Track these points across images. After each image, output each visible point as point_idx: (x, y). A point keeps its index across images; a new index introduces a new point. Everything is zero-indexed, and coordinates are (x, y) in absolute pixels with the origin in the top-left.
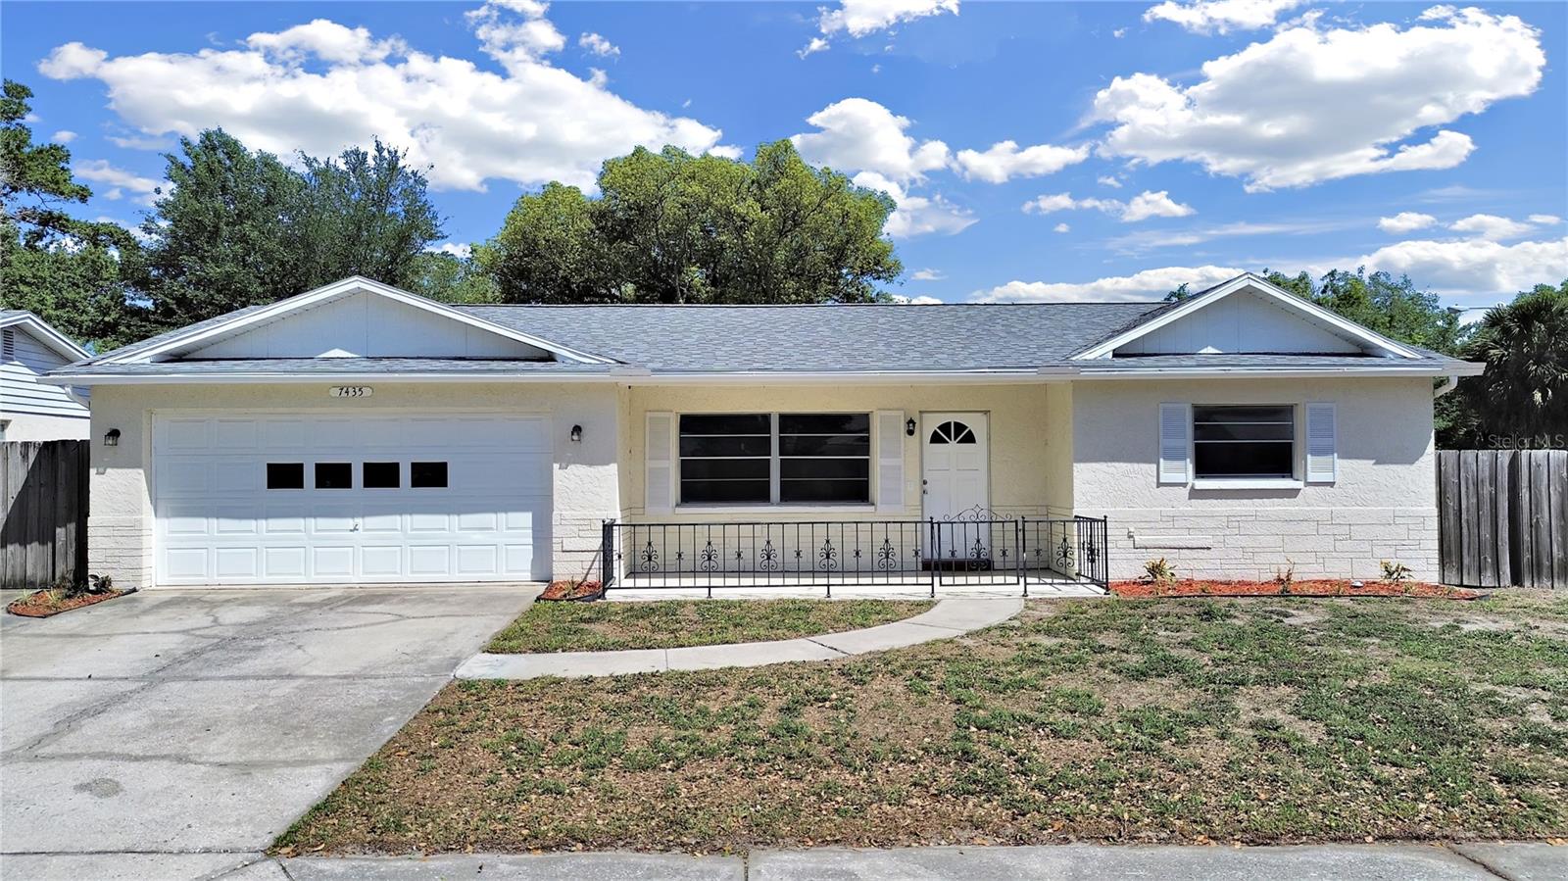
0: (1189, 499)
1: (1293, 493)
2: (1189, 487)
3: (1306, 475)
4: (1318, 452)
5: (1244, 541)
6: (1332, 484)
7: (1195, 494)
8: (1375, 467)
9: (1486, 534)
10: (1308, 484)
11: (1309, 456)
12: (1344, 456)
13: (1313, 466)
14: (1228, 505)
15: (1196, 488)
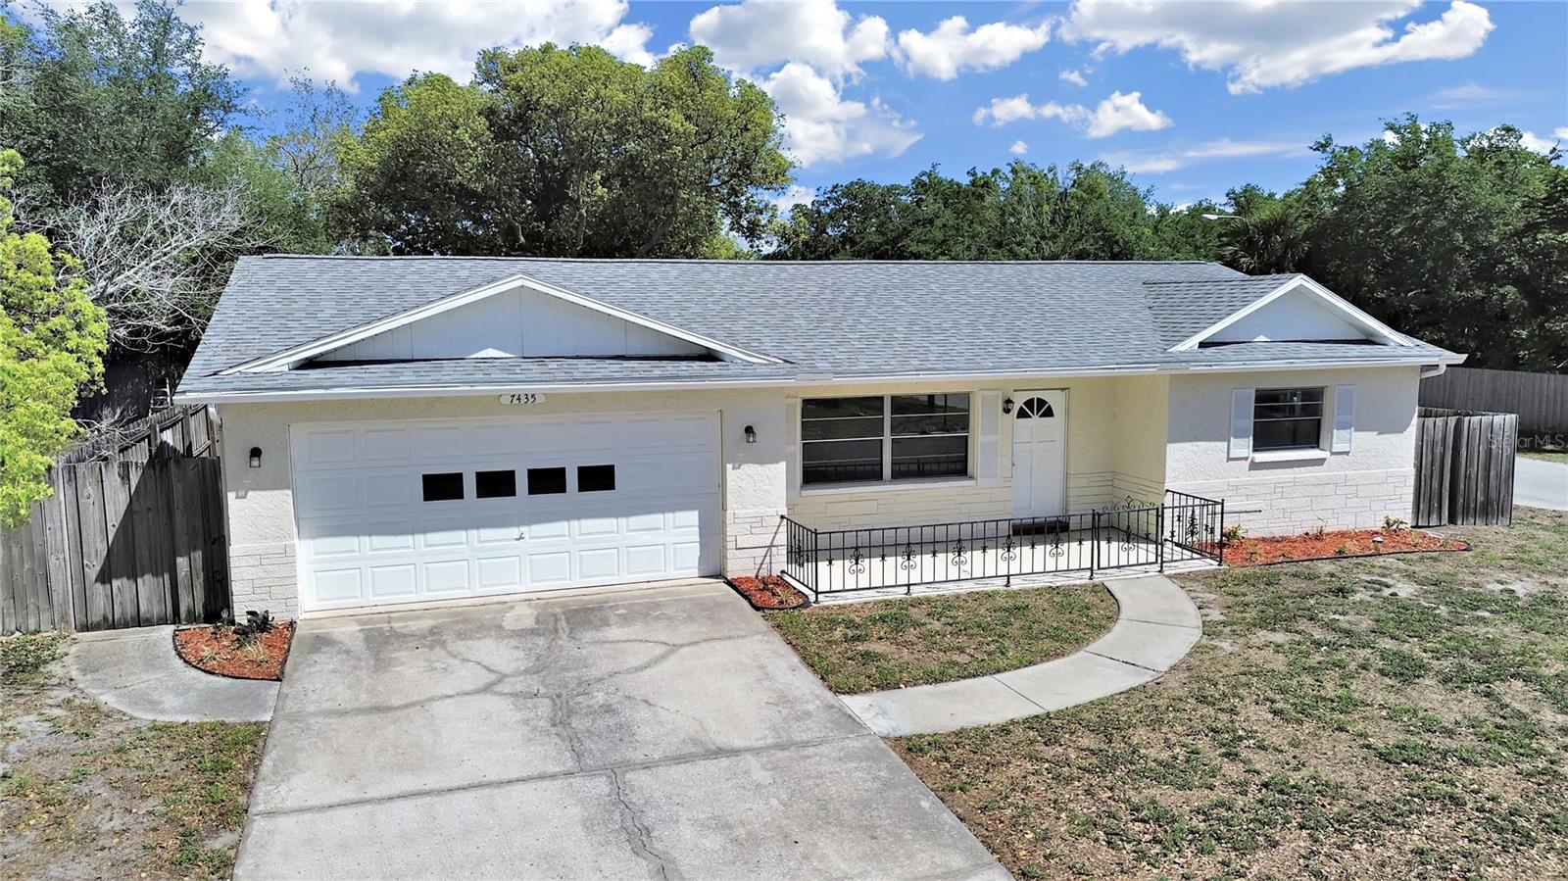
0: (1250, 470)
1: (1320, 462)
2: (1249, 460)
3: (1331, 446)
4: (1343, 426)
5: (1284, 504)
6: (1347, 453)
7: (1255, 466)
8: (1378, 437)
9: (1435, 485)
10: (1332, 454)
11: (1335, 431)
12: (1358, 429)
13: (1338, 439)
14: (1276, 474)
15: (1257, 461)
